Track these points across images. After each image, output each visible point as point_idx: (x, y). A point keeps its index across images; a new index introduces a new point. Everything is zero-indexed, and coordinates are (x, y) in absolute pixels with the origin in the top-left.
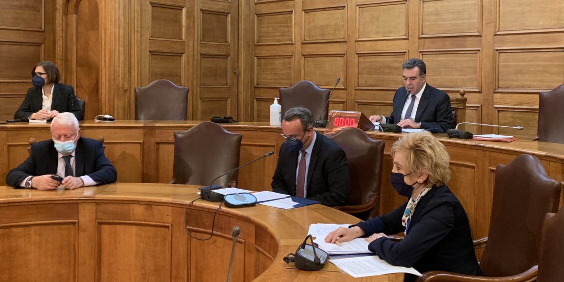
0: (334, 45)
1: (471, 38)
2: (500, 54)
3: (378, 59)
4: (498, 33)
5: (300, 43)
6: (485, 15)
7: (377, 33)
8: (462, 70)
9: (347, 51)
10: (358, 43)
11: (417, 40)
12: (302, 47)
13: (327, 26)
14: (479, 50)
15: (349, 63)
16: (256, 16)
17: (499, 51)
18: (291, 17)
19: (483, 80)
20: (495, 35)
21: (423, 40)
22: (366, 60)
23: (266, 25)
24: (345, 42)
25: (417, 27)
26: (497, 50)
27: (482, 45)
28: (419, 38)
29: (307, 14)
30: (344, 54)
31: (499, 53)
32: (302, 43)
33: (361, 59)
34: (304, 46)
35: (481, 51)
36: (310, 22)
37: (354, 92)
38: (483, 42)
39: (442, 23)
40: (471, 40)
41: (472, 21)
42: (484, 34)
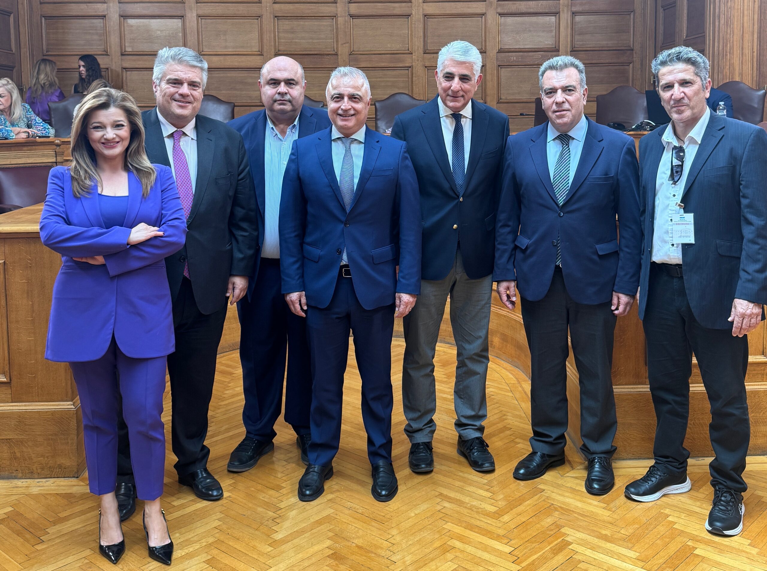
4: (353, 53)
5: (119, 54)
6: (341, 36)
12: (121, 59)
16: (43, 19)
20: (350, 54)
25: (273, 43)
34: (125, 57)
38: (339, 60)
39: (299, 41)
40: (328, 59)
41: (329, 41)
42: (339, 53)
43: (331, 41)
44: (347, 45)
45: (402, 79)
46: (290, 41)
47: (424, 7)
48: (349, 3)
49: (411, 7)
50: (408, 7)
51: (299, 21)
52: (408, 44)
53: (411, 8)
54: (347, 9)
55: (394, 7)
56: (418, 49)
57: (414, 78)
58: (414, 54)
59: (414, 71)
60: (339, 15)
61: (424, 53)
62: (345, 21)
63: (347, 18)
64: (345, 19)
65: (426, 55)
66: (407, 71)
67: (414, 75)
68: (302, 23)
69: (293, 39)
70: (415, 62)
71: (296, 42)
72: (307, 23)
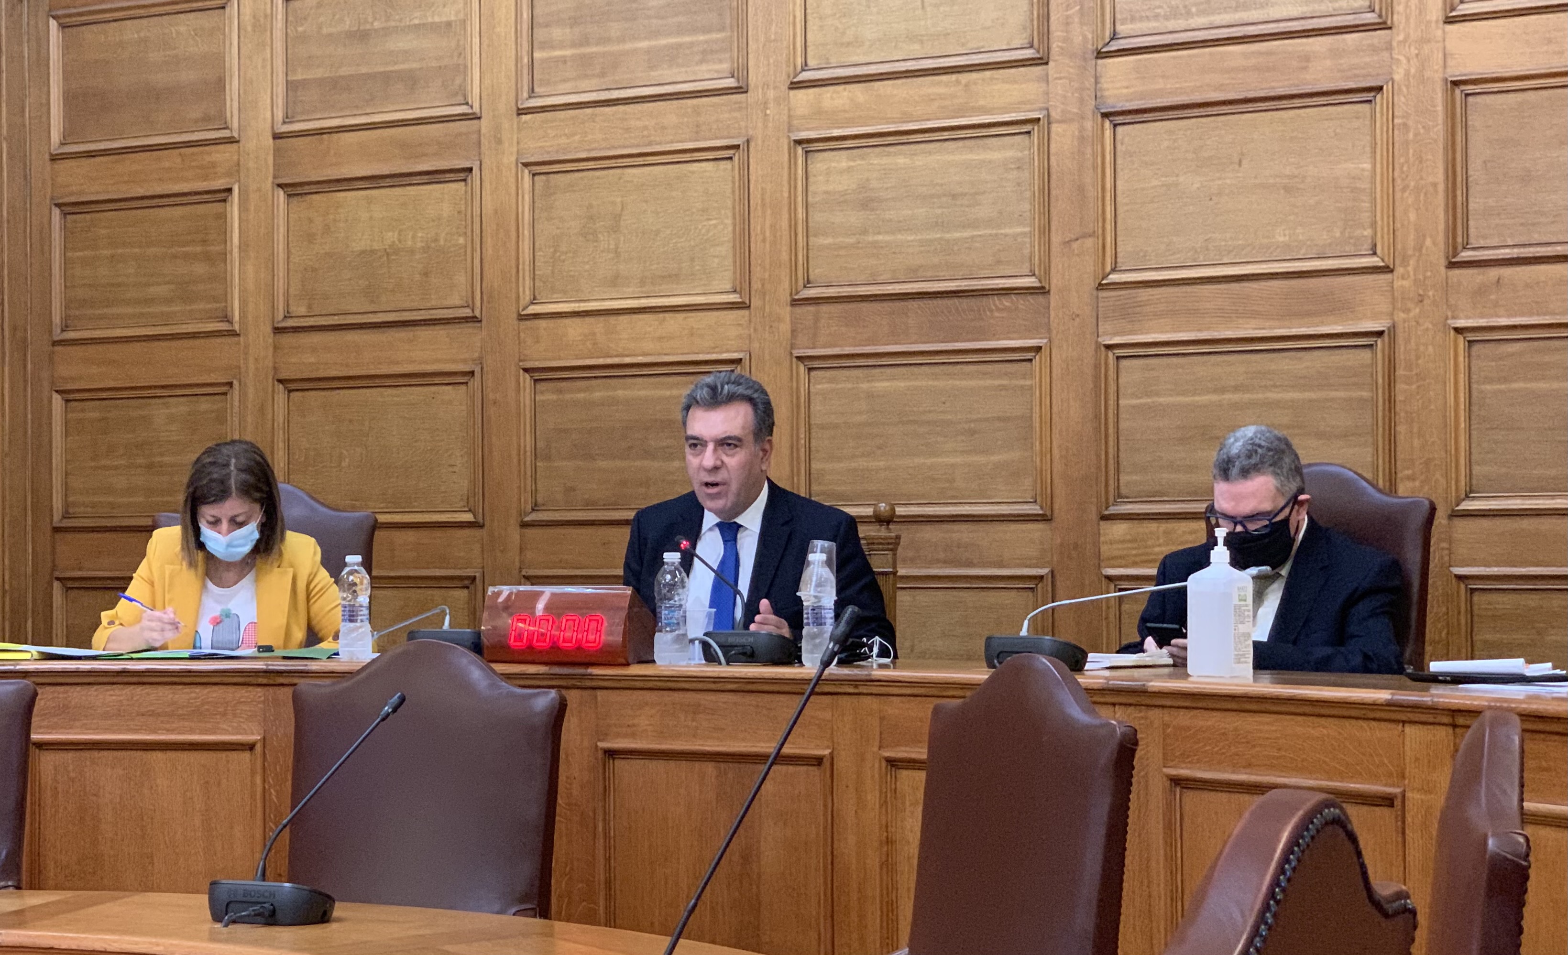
0: (424, 333)
1: (1006, 302)
2: (1124, 363)
3: (620, 393)
4: (1114, 277)
5: (268, 329)
6: (1059, 207)
7: (614, 281)
8: (973, 432)
9: (480, 361)
10: (528, 323)
11: (786, 312)
12: (276, 348)
13: (393, 252)
14: (1038, 349)
15: (492, 411)
16: (56, 212)
17: (1120, 352)
18: (222, 217)
19: (1058, 467)
20: (1101, 287)
21: (812, 308)
22: (568, 396)
23: (106, 252)
24: (474, 319)
25: (785, 256)
26: (1109, 347)
27: (1049, 331)
28: (795, 303)
29: (295, 200)
30: (472, 373)
31: (1118, 358)
32: (278, 330)
33: (548, 395)
34: (287, 340)
35: (1045, 352)
36: (310, 238)
37: (515, 534)
38: (1052, 314)
39: (888, 238)
40: (1006, 309)
41: (1008, 231)
42: (1056, 283)
43: (1019, 230)
44: (1089, 242)
45: (1341, 394)
46: (851, 240)
47: (1449, 46)
48: (1100, 55)
49: (1389, 48)
50: (1375, 50)
51: (889, 154)
52: (1374, 225)
53: (1386, 54)
54: (1089, 82)
55: (1307, 58)
56: (1419, 247)
57: (1400, 386)
58: (1399, 270)
59: (1401, 355)
60: (1054, 114)
61: (1452, 265)
62: (1082, 139)
63: (1089, 125)
64: (1082, 129)
65: (1457, 272)
66: (1366, 354)
67: (1400, 372)
68: (901, 161)
69: (865, 232)
70: (1407, 311)
71: (875, 245)
72: (920, 161)
